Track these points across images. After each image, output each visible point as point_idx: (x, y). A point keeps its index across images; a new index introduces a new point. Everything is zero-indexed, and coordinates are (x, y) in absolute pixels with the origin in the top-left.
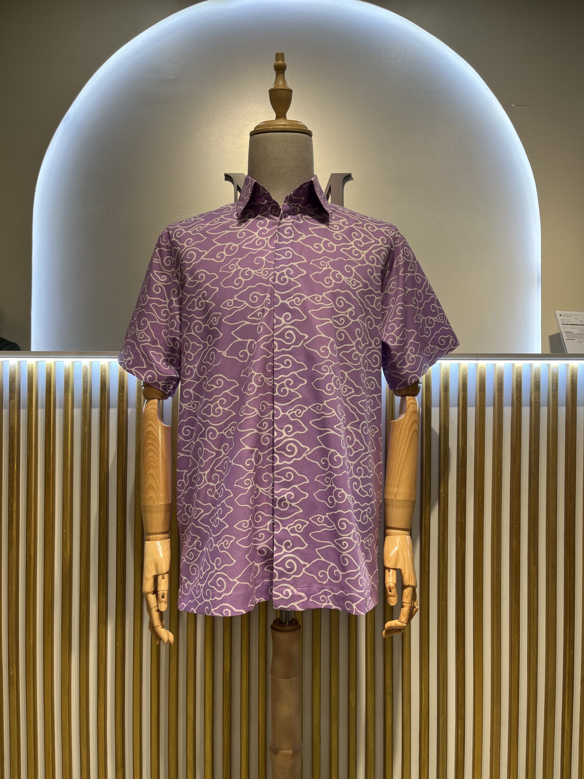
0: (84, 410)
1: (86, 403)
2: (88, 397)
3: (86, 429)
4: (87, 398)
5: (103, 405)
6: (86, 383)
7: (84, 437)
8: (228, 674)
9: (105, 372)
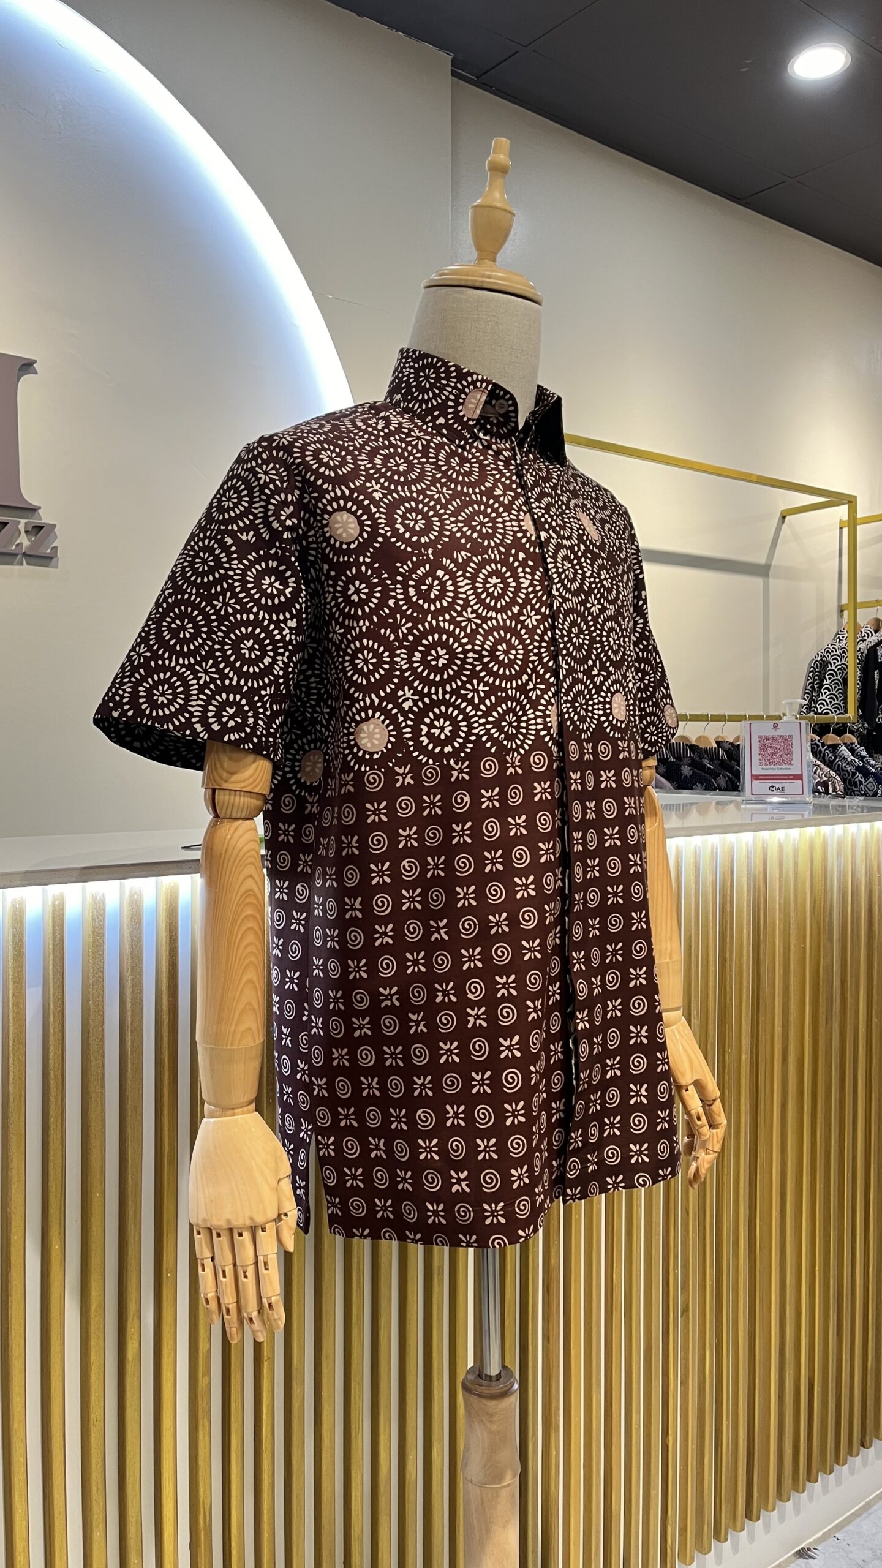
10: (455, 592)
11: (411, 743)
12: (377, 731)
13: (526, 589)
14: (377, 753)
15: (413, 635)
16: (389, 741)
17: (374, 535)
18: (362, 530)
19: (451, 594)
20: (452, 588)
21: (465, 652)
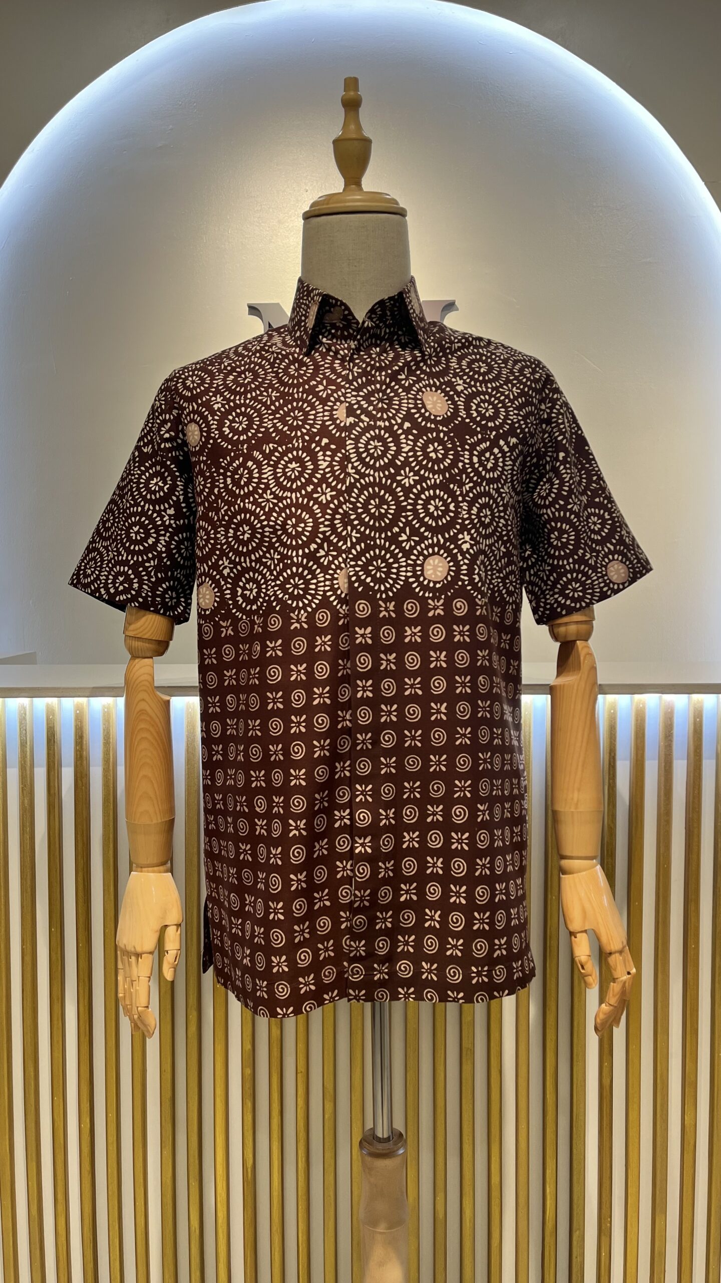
0: (22, 773)
1: (25, 762)
2: (28, 753)
3: (26, 801)
4: (26, 755)
5: (52, 764)
6: (24, 732)
7: (23, 815)
8: (249, 1170)
9: (53, 715)
10: (260, 478)
11: (230, 602)
12: (207, 592)
13: (324, 470)
14: (208, 610)
15: (228, 515)
16: (215, 601)
17: (208, 437)
18: (202, 435)
19: (256, 480)
20: (257, 475)
21: (263, 527)
